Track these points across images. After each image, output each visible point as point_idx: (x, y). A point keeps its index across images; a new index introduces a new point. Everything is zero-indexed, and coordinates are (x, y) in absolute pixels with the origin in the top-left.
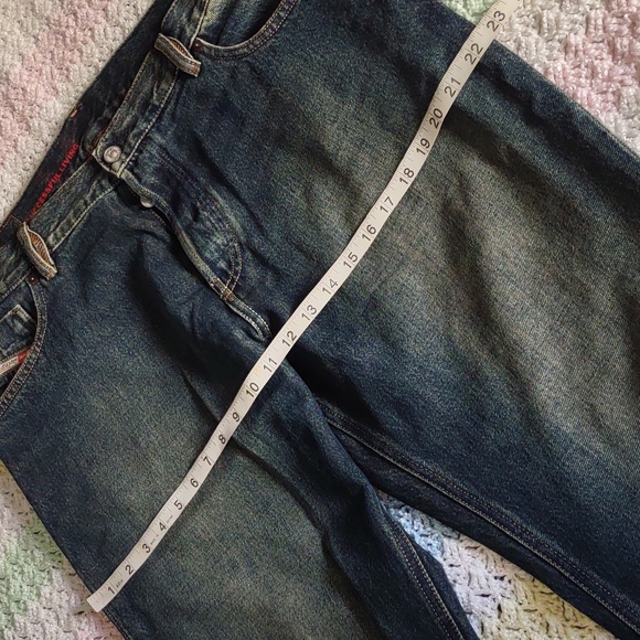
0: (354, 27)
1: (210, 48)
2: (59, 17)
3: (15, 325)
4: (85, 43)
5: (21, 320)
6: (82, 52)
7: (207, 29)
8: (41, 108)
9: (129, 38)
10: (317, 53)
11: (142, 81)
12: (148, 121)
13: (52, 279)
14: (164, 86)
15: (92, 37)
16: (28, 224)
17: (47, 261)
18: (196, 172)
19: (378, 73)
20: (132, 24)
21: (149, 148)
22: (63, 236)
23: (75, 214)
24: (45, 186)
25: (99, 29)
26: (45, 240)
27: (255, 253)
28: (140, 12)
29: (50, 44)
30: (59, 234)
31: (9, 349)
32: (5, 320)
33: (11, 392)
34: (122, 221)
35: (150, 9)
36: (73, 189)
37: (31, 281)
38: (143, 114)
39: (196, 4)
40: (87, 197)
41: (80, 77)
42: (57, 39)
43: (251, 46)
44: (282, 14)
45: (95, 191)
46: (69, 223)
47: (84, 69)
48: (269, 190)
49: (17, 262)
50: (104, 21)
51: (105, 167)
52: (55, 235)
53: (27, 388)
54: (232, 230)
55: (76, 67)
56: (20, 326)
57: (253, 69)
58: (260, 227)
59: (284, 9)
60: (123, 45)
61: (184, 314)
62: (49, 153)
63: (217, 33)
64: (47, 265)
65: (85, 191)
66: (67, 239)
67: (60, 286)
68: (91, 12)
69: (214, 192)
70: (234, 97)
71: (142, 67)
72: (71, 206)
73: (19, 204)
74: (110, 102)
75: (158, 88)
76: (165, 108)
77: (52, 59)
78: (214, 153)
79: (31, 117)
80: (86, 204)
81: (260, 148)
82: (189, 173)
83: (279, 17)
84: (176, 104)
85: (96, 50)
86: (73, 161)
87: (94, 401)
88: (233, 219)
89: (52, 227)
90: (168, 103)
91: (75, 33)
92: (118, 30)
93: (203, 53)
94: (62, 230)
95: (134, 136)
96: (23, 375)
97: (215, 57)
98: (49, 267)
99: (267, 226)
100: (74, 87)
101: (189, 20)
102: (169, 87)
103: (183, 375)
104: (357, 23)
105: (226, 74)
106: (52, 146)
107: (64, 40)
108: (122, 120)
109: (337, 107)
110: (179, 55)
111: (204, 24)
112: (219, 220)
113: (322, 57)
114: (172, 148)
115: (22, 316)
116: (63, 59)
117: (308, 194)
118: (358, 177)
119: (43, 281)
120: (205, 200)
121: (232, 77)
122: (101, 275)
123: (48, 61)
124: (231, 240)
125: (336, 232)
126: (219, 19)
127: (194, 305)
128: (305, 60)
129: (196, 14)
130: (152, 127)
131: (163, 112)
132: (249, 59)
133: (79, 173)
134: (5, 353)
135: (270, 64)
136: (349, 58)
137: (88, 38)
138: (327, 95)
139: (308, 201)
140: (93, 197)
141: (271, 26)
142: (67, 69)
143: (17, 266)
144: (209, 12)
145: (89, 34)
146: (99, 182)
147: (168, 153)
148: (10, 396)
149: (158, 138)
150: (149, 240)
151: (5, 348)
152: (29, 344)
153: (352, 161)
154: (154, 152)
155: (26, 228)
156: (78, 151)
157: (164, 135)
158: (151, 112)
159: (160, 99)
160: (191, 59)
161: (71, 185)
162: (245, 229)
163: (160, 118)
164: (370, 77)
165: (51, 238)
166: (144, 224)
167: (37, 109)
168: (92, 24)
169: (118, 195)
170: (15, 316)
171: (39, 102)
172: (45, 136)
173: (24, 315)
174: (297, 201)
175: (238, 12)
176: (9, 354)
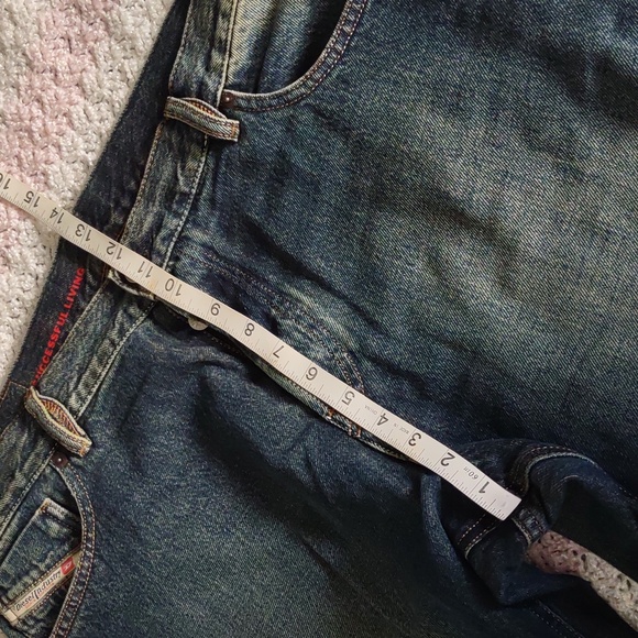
0: (461, 20)
1: (248, 100)
2: (17, 108)
3: (48, 527)
4: (61, 134)
5: (55, 518)
6: (59, 147)
7: (236, 75)
8: (19, 232)
9: (125, 114)
10: (411, 69)
11: (159, 165)
12: (178, 215)
13: (87, 454)
14: (191, 164)
15: (70, 123)
16: (37, 388)
17: (76, 432)
18: (261, 269)
19: (514, 75)
20: (122, 95)
21: (187, 251)
22: (89, 393)
23: (100, 361)
24: (49, 333)
25: (77, 111)
26: (65, 404)
27: (376, 360)
28: (130, 76)
29: (12, 147)
30: (83, 392)
31: (48, 561)
32: (34, 524)
33: (66, 619)
34: (171, 355)
35: (145, 68)
36: (91, 327)
37: (57, 464)
38: (169, 208)
39: (212, 46)
40: (114, 334)
41: (65, 179)
42: (20, 138)
43: (310, 83)
44: (347, 29)
45: (122, 324)
46: (95, 375)
47: (67, 168)
48: (374, 270)
49: (33, 443)
50: (81, 100)
51: (130, 290)
52: (79, 394)
53: (87, 609)
54: (333, 336)
55: (55, 168)
56: (55, 526)
57: (318, 112)
58: (372, 324)
59: (348, 22)
60: (119, 124)
61: (295, 463)
62: (46, 288)
63: (254, 77)
64: (77, 437)
65: (107, 328)
66: (96, 396)
67: (101, 462)
68: (61, 92)
69: (294, 291)
70: (297, 157)
71: (154, 147)
72: (92, 351)
73: (17, 365)
74: (117, 203)
75: (183, 168)
76: (199, 194)
77: (20, 165)
78: (283, 238)
79: (7, 247)
80: (113, 344)
81: (348, 217)
82: (250, 273)
83: (344, 34)
84: (214, 185)
85: (79, 140)
86: (82, 290)
87: (186, 608)
88: (330, 321)
89: (72, 386)
90: (201, 185)
91: (44, 125)
92: (104, 106)
93: (240, 108)
94: (86, 385)
95: (164, 239)
96: (76, 593)
97: (260, 110)
98: (80, 441)
99: (384, 320)
100: (58, 194)
101: (207, 69)
102: (199, 165)
103: (307, 545)
104: (465, 14)
105: (278, 128)
106: (49, 278)
107: (31, 137)
108: (141, 223)
109: (457, 135)
110: (206, 117)
111: (232, 69)
112: (312, 327)
113: (420, 72)
114: (220, 244)
115: (56, 512)
116: (35, 161)
117: (436, 263)
118: (508, 225)
119: (74, 459)
120: (282, 303)
121: (288, 130)
122: (157, 433)
123: (15, 169)
124: (336, 350)
125: (492, 305)
126: (251, 57)
127: (305, 448)
128: (396, 83)
129: (216, 58)
130: (185, 223)
131: (196, 199)
132: (309, 101)
133: (95, 305)
134: (42, 567)
135: (343, 100)
136: (461, 64)
137: (64, 127)
138: (440, 122)
139: (437, 273)
140: (122, 333)
141: (334, 49)
142: (43, 174)
143: (34, 448)
144: (234, 51)
145: (65, 120)
146: (125, 311)
147: (216, 253)
148: (65, 625)
149: (197, 235)
150: (214, 374)
151: (41, 561)
152: (75, 547)
153: (495, 204)
154: (196, 255)
155: (35, 394)
156: (85, 277)
157: (205, 229)
158: (180, 203)
159: (189, 183)
160: (224, 119)
161: (86, 324)
162: (350, 330)
163: (194, 208)
164: (502, 83)
165: (73, 401)
166: (201, 352)
167: (14, 234)
168: (65, 108)
169: (155, 323)
170: (46, 515)
171: (14, 225)
172: (32, 266)
173: (59, 511)
174: (419, 276)
175: (278, 41)
176: (49, 567)
